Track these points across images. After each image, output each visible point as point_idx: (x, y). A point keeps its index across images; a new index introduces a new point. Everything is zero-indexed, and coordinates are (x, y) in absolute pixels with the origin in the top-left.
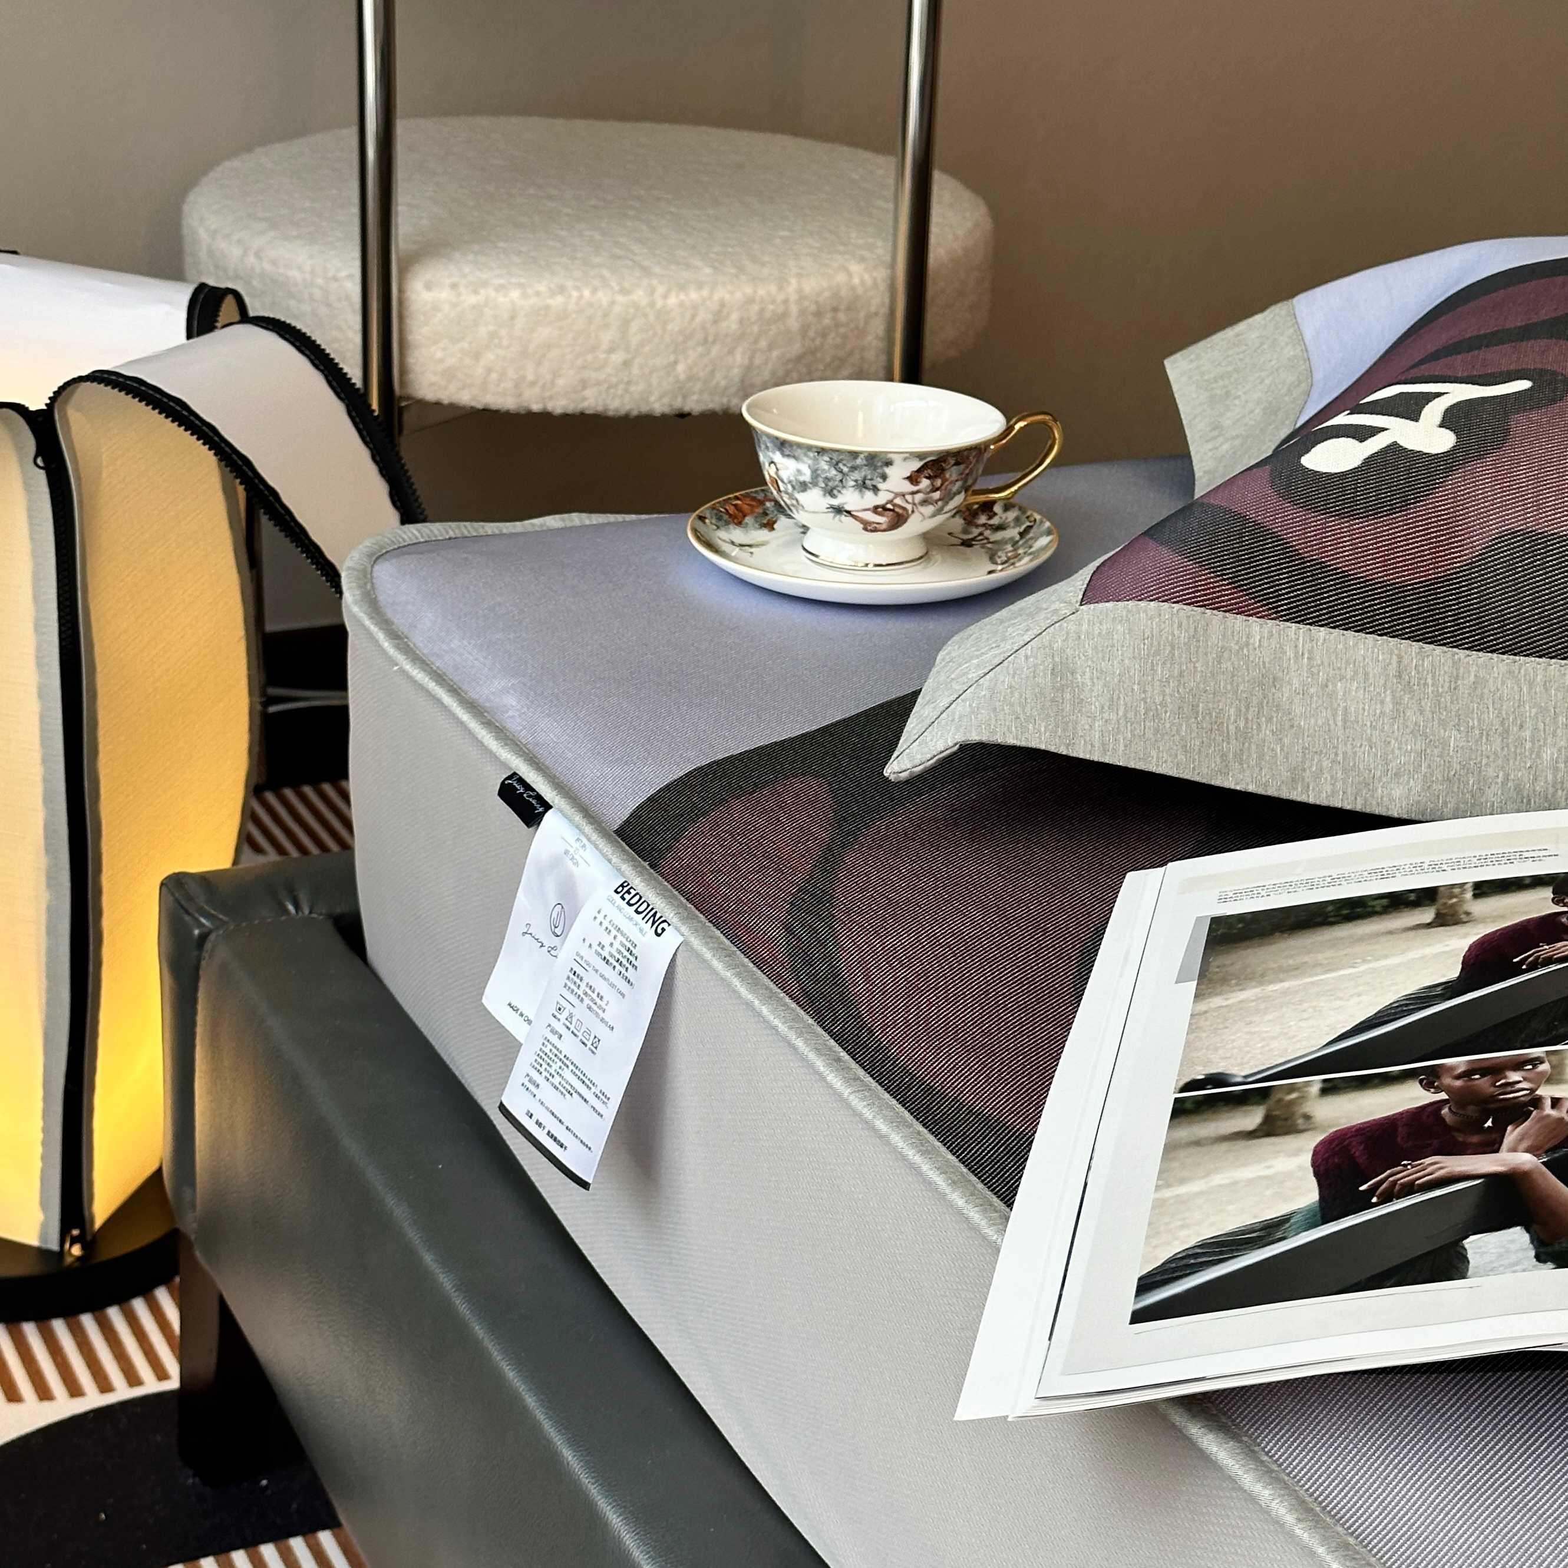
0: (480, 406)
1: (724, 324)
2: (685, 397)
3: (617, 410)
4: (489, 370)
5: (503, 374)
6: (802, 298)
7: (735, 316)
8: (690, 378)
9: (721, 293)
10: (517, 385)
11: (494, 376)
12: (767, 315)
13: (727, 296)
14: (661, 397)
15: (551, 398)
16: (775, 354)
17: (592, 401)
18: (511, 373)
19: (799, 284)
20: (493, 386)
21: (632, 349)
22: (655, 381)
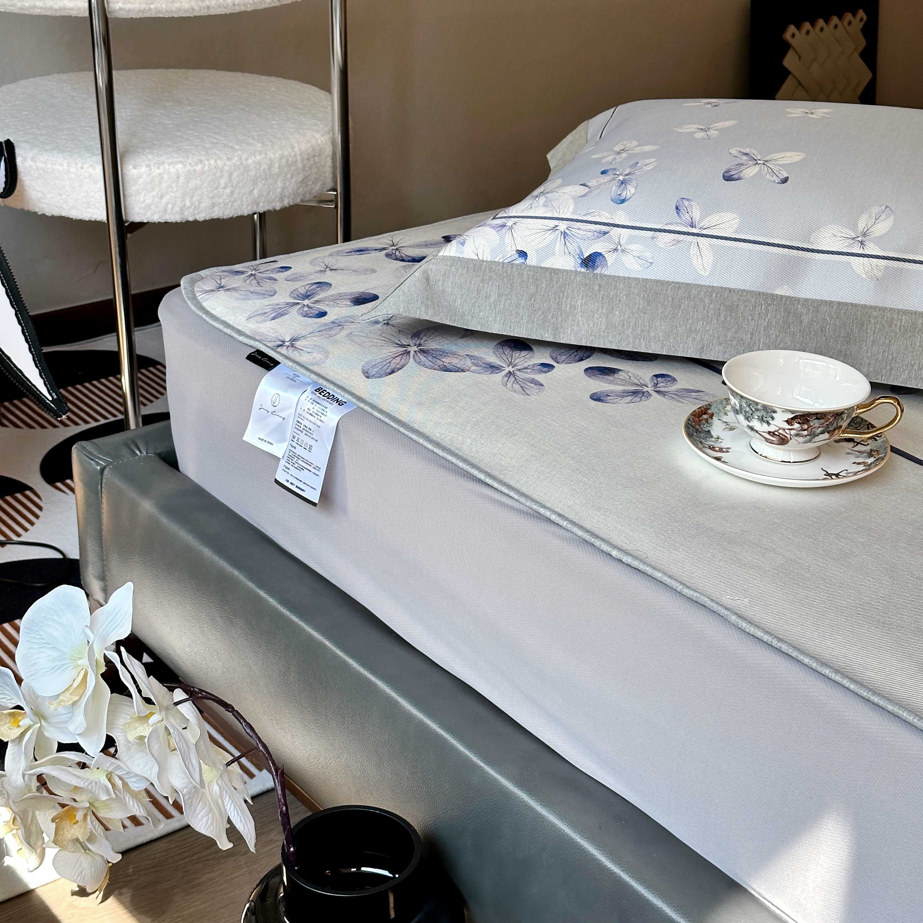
0: (163, 221)
1: (272, 169)
2: (257, 205)
3: (228, 215)
4: (168, 204)
5: (174, 205)
6: (301, 153)
7: (277, 165)
8: (260, 196)
9: (271, 155)
10: (181, 210)
11: (170, 206)
12: (290, 162)
14: (248, 206)
15: (198, 213)
16: (293, 180)
17: (218, 213)
18: (178, 204)
19: (299, 146)
20: (169, 211)
21: (234, 186)
22: (244, 199)
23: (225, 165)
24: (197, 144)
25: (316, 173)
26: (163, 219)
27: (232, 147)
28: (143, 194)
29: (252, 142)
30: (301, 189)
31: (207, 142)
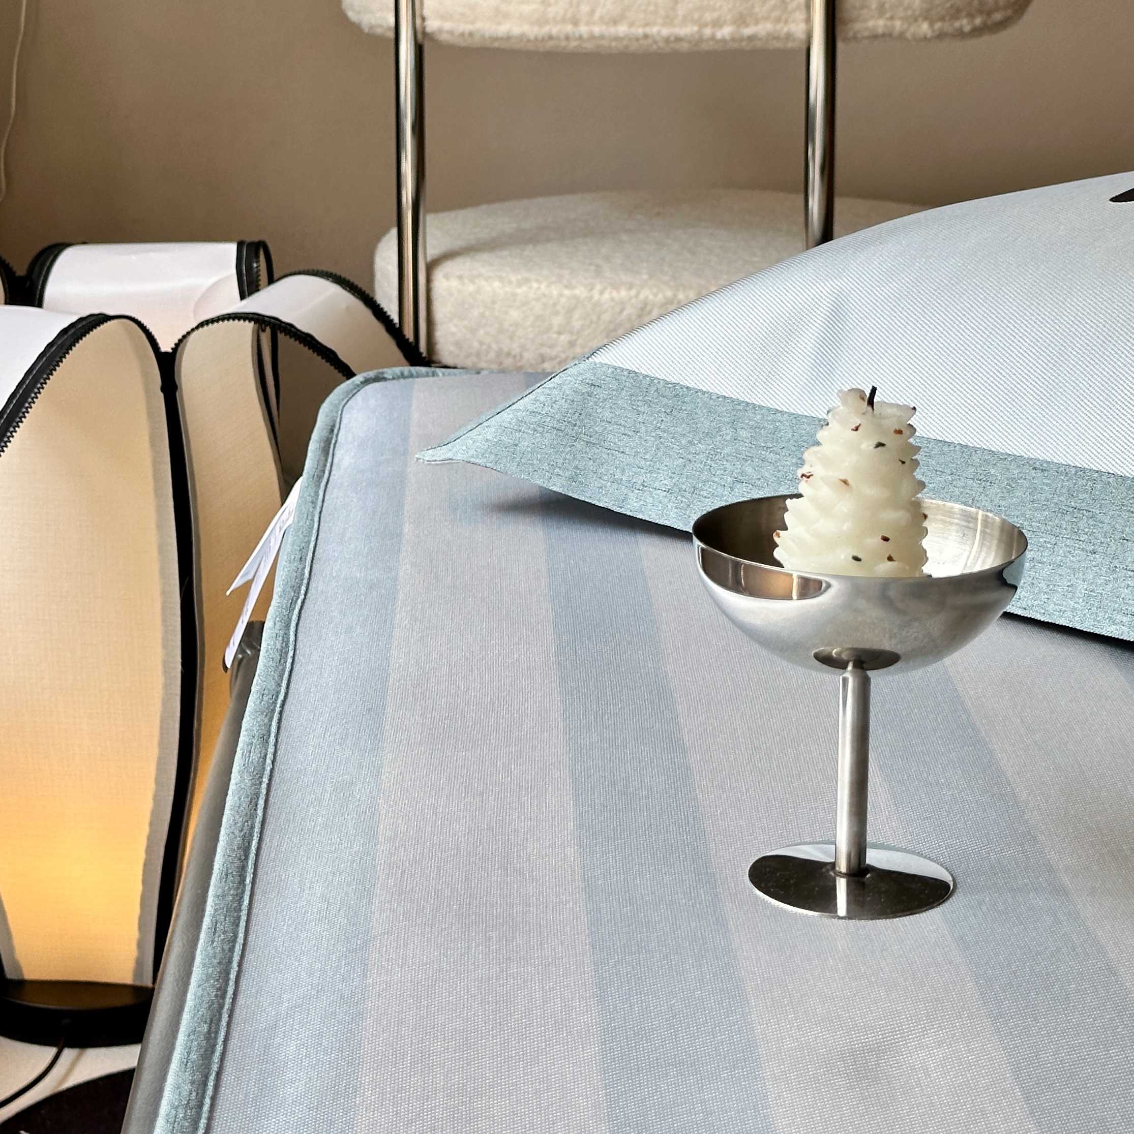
4: (481, 343)
5: (490, 346)
23: (561, 295)
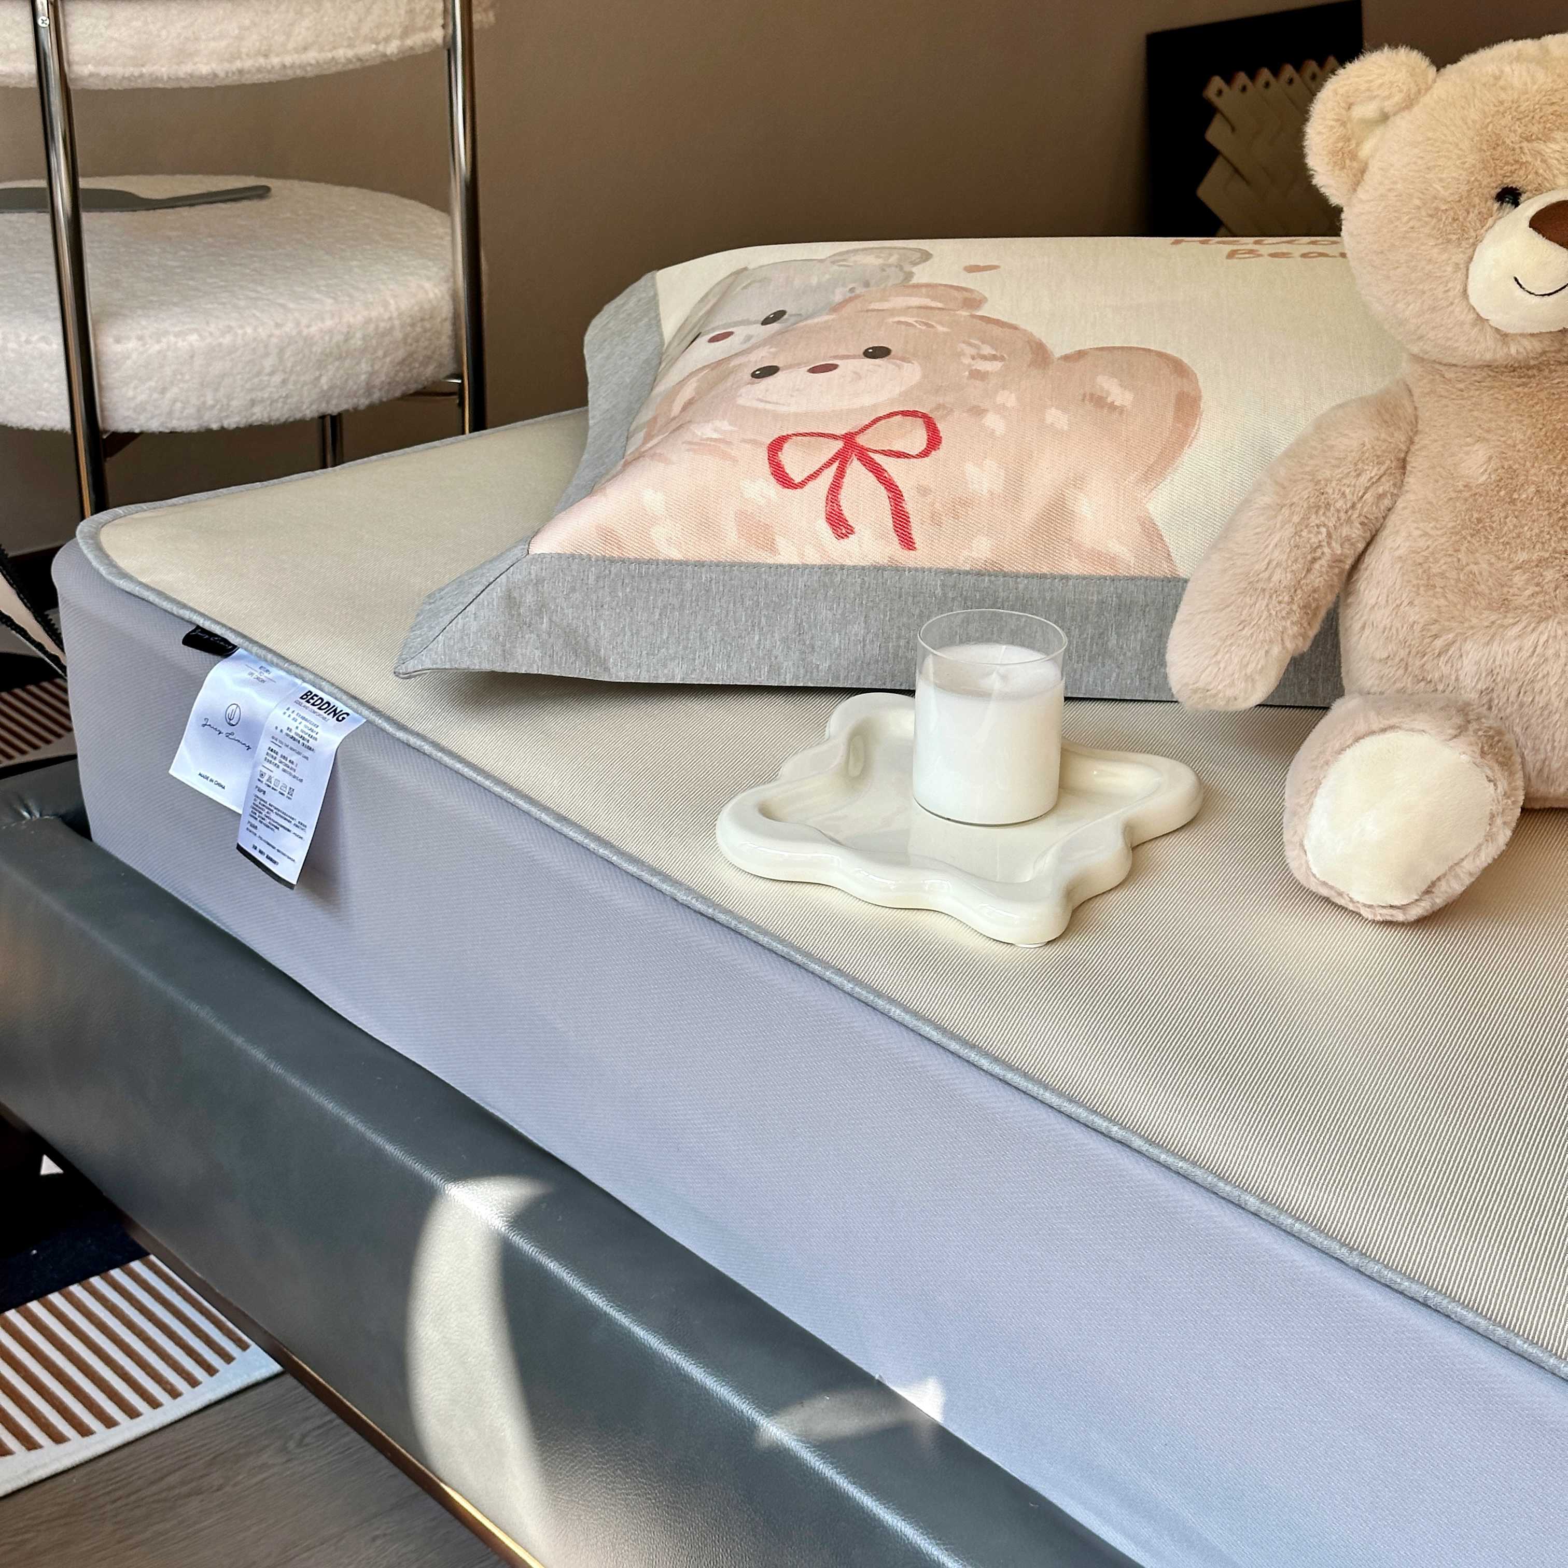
0: (167, 431)
1: (352, 342)
2: (328, 403)
3: (278, 419)
4: (175, 401)
6: (400, 314)
7: (359, 335)
8: (331, 388)
9: (348, 318)
10: (199, 410)
11: (179, 405)
12: (381, 330)
13: (352, 320)
15: (227, 417)
16: (388, 360)
17: (259, 415)
18: (194, 401)
19: (396, 303)
20: (177, 414)
21: (288, 370)
22: (305, 393)
23: (270, 336)
24: (224, 300)
25: (426, 348)
26: (167, 428)
27: (283, 306)
28: (132, 385)
29: (317, 296)
30: (401, 374)
31: (241, 297)
